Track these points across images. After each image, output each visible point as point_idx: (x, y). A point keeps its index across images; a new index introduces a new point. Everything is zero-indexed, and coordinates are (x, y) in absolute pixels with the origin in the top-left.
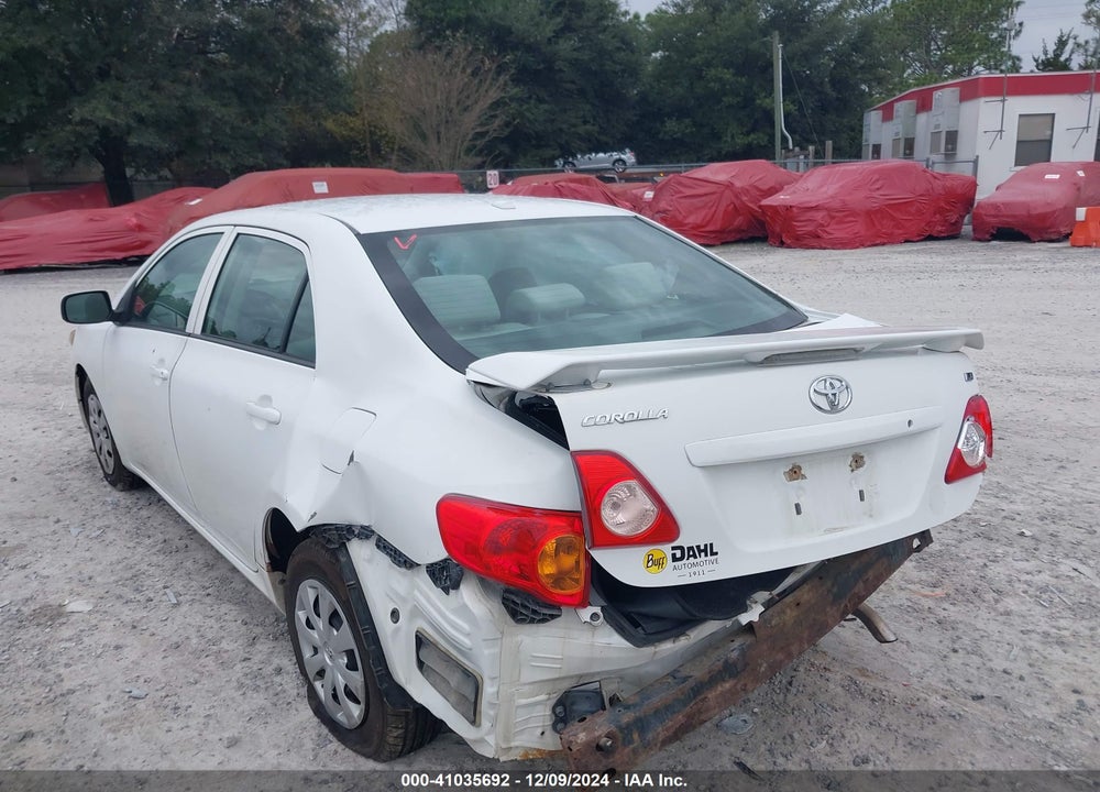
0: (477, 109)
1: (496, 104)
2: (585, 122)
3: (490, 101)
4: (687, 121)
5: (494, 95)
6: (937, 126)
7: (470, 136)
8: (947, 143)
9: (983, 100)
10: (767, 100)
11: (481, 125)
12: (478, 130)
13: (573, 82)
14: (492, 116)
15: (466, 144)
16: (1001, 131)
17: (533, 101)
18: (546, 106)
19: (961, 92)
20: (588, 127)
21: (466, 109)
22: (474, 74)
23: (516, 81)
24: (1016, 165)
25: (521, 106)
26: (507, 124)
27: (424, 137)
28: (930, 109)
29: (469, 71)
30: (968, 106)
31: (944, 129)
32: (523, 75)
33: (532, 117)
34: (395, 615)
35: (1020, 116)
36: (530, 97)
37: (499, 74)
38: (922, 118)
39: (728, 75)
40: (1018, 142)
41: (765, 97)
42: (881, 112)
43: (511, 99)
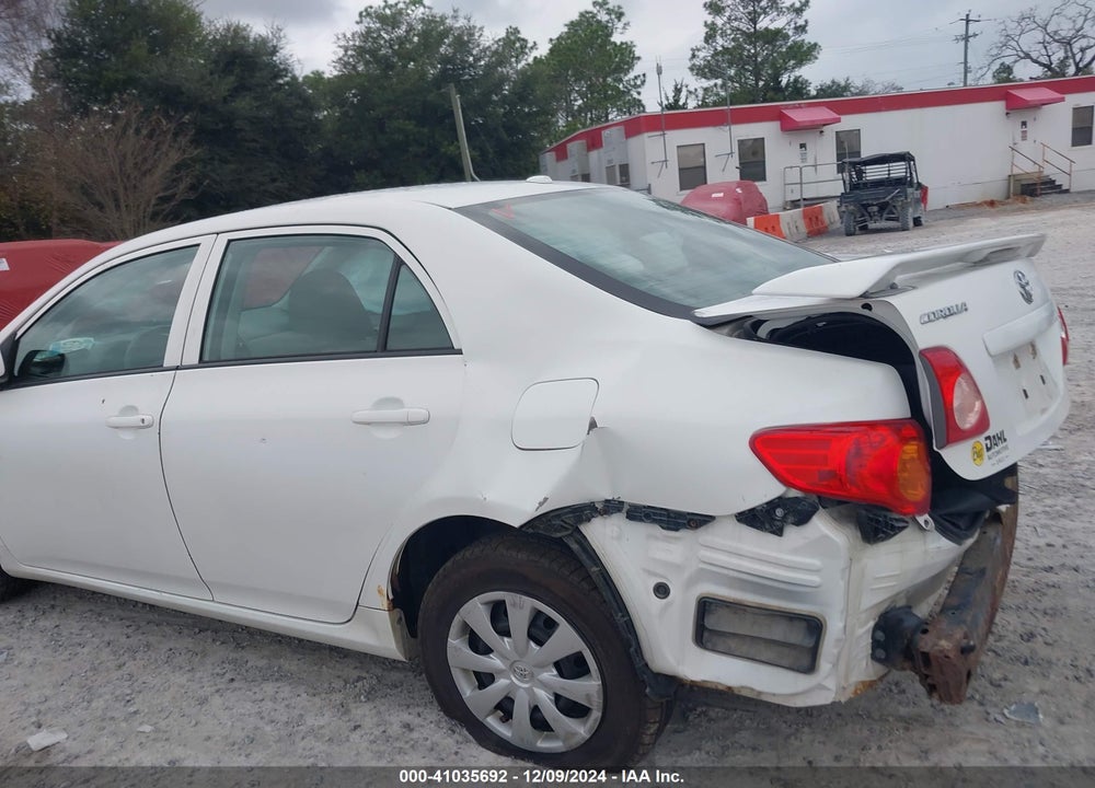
0: (159, 172)
1: (178, 168)
2: (274, 180)
3: (171, 163)
4: (376, 172)
5: (175, 157)
6: (610, 161)
7: (153, 202)
8: (621, 175)
9: (646, 135)
10: (451, 148)
11: (166, 189)
12: (161, 194)
13: (254, 140)
14: (174, 180)
15: (150, 210)
16: (666, 161)
17: (216, 162)
18: (232, 166)
19: (626, 130)
20: (278, 184)
21: (144, 174)
22: (150, 136)
23: (195, 142)
24: (682, 189)
25: (205, 167)
26: (193, 188)
27: (101, 207)
28: (601, 146)
29: (145, 132)
30: (634, 141)
31: (617, 163)
32: (202, 136)
33: (218, 179)
34: (662, 590)
35: (678, 147)
36: (212, 159)
37: (176, 135)
38: (594, 154)
39: (410, 126)
40: (680, 169)
41: (449, 145)
42: (553, 153)
43: (194, 160)
